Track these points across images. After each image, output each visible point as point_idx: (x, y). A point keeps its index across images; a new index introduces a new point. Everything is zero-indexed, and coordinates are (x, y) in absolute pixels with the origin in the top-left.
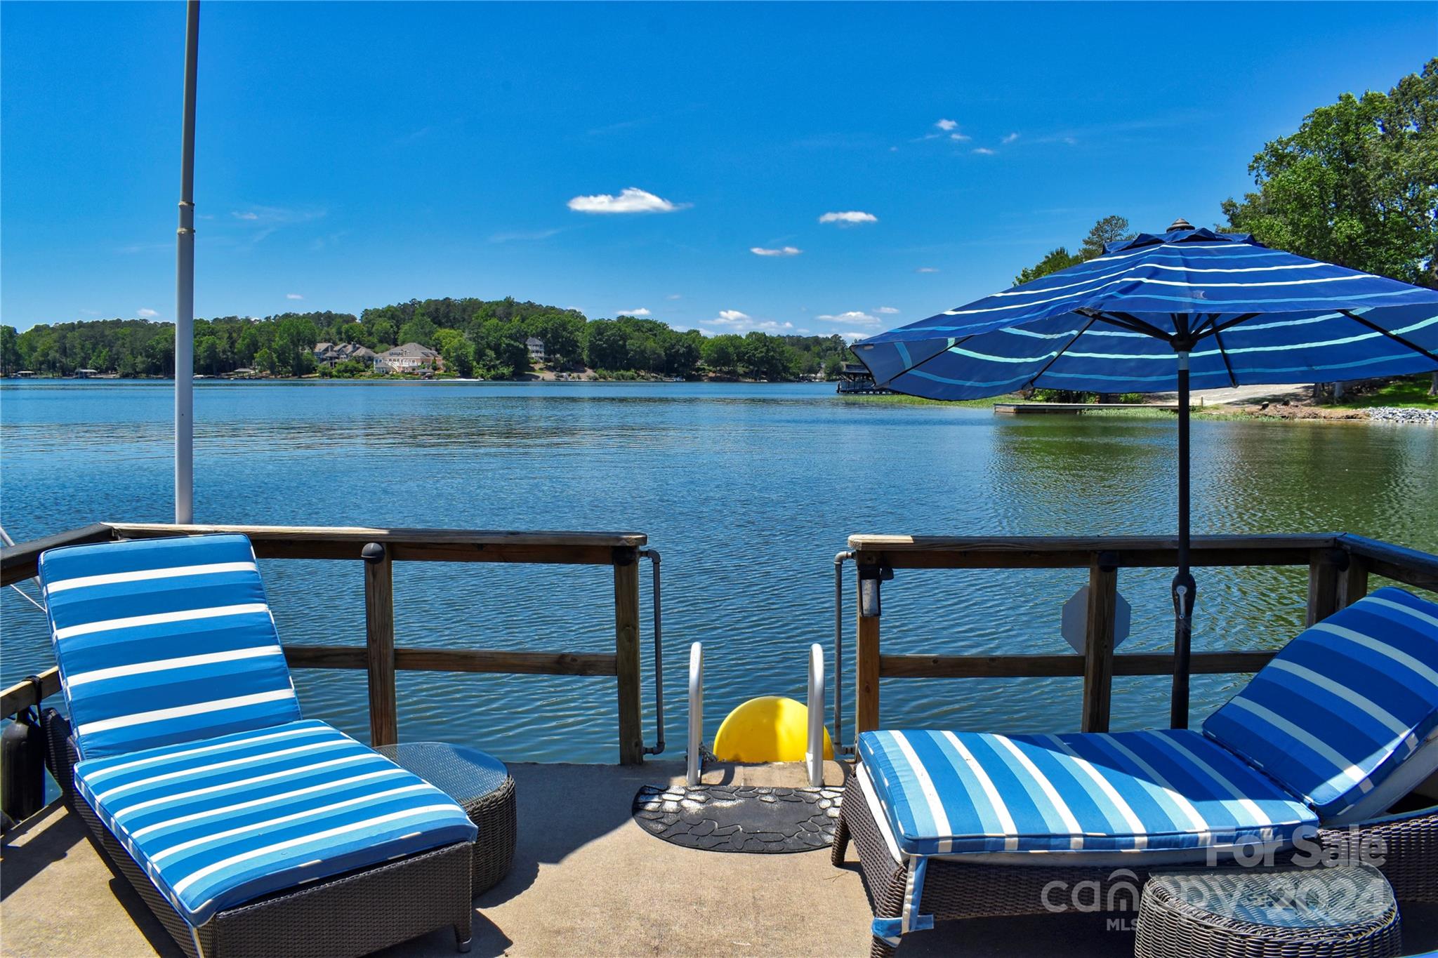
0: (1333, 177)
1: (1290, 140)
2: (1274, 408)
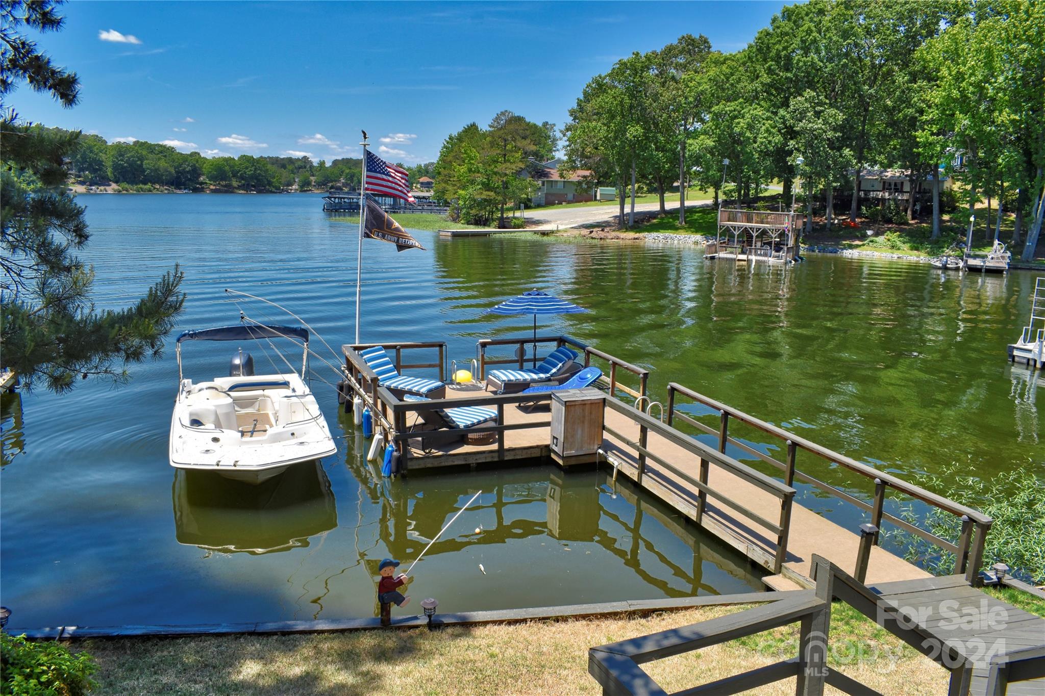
0: (627, 101)
1: (606, 76)
2: (597, 233)
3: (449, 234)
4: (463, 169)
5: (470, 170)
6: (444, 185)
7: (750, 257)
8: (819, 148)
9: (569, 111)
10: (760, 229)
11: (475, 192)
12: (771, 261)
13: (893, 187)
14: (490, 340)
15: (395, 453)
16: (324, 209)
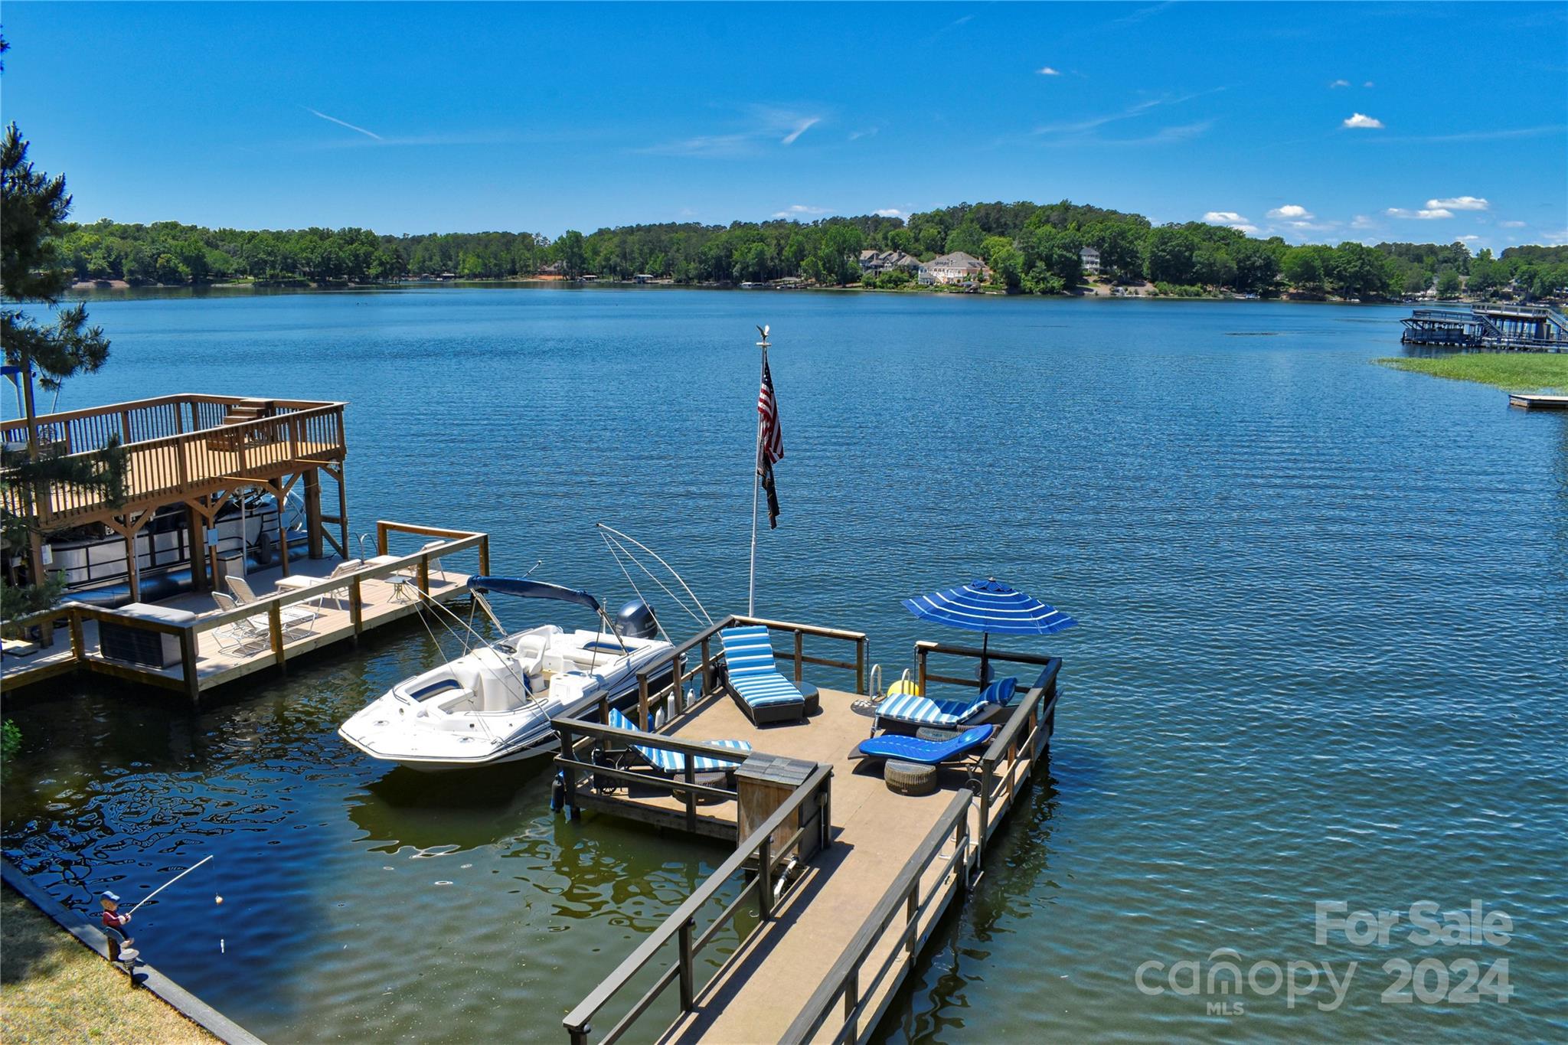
3: (1525, 403)
14: (933, 644)
16: (1403, 340)
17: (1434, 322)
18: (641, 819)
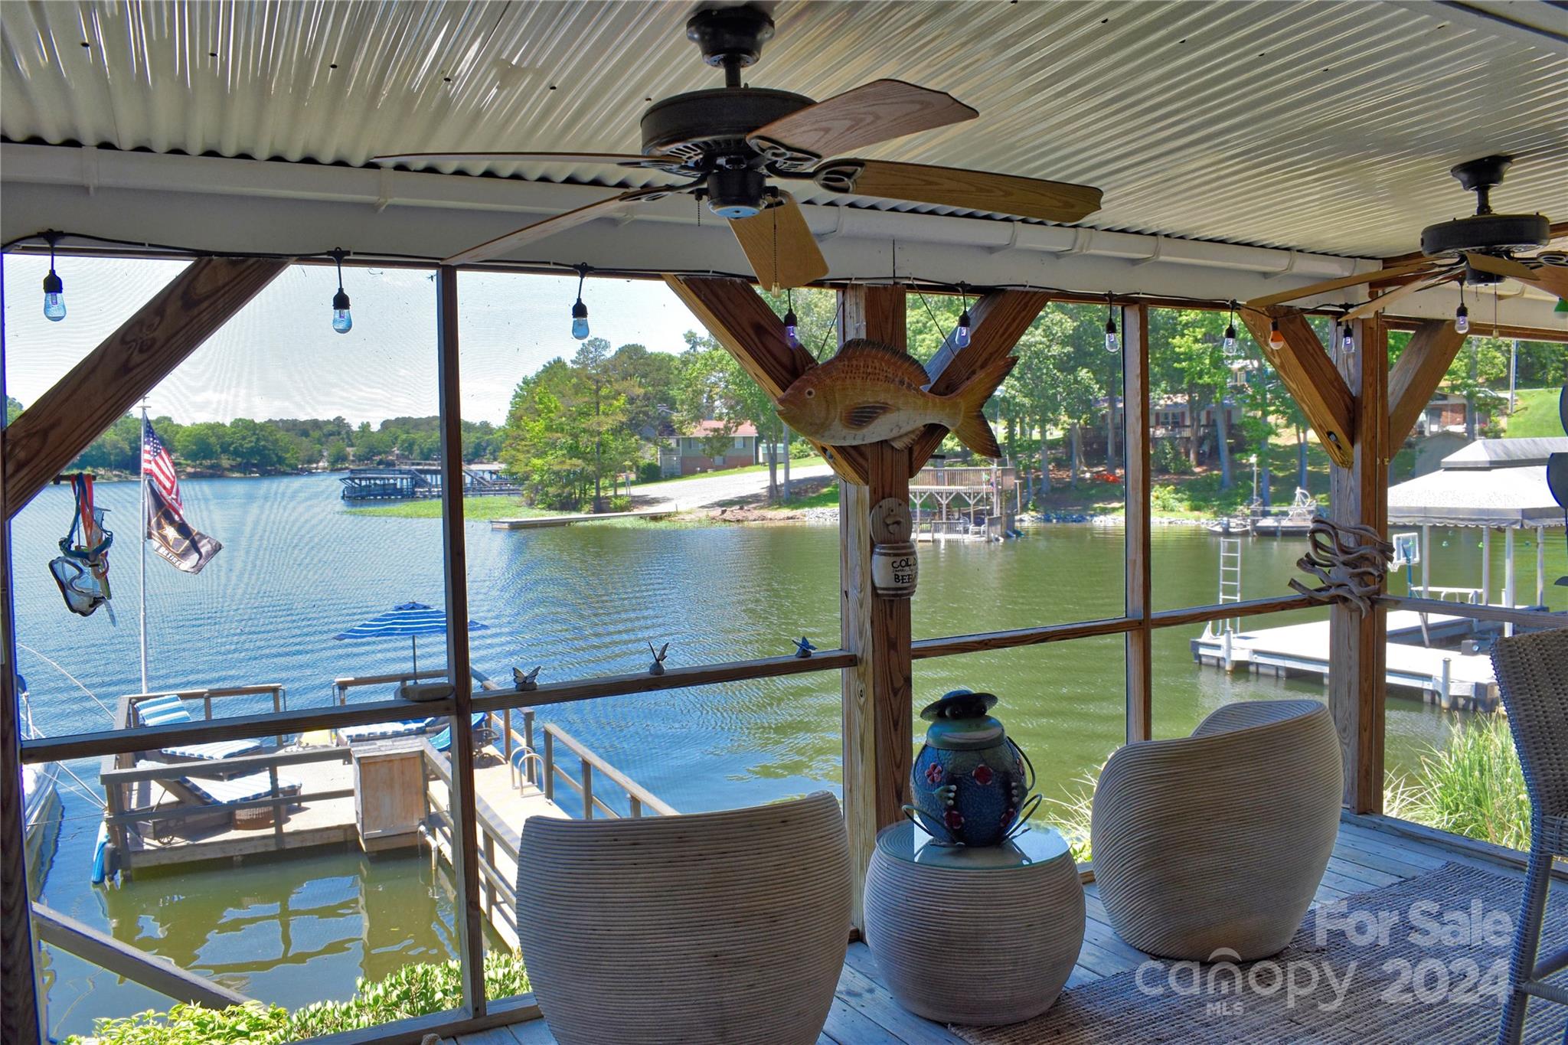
2: (733, 513)
3: (506, 526)
4: (539, 426)
5: (549, 428)
6: (514, 452)
7: (937, 536)
8: (1040, 369)
9: (685, 335)
10: (951, 494)
11: (552, 461)
12: (968, 538)
13: (1170, 420)
15: (109, 845)
16: (343, 498)
17: (369, 479)
18: (219, 855)
